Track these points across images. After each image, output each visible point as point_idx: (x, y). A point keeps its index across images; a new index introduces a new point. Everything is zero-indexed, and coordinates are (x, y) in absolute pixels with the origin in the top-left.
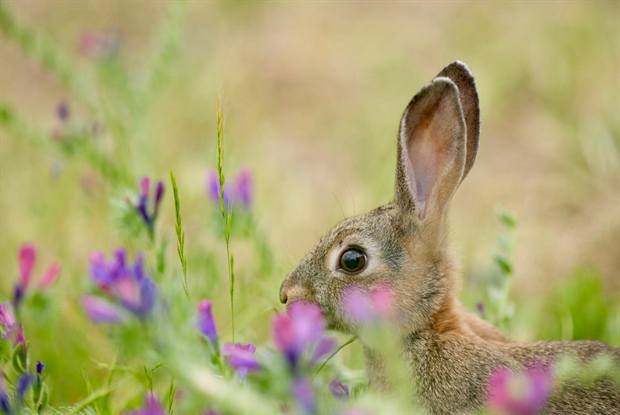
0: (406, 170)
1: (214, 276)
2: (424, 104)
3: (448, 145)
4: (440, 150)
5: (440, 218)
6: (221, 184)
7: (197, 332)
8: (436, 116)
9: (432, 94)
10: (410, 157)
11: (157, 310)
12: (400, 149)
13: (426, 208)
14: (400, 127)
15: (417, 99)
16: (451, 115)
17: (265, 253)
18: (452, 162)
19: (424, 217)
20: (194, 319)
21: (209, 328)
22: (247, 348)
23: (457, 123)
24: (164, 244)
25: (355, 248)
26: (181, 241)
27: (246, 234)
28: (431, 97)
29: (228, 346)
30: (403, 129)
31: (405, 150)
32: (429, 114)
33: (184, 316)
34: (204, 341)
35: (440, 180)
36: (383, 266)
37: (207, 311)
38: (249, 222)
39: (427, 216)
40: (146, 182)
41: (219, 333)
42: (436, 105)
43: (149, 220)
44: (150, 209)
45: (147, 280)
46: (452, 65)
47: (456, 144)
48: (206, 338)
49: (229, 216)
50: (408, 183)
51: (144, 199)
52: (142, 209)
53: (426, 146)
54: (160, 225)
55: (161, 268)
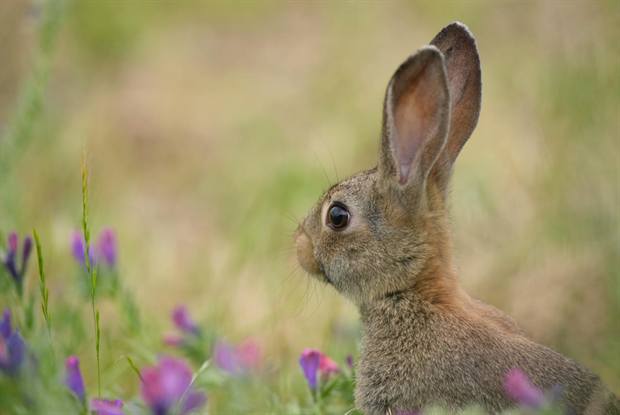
0: (390, 137)
1: (79, 334)
2: (410, 72)
3: (433, 112)
4: (424, 115)
5: (422, 183)
6: (87, 239)
7: (65, 388)
8: (422, 83)
9: (418, 63)
10: (396, 124)
11: (26, 366)
12: (385, 116)
13: (409, 172)
14: (387, 95)
15: (403, 68)
16: (437, 81)
17: (132, 311)
18: (436, 128)
19: (406, 181)
20: (62, 373)
21: (77, 384)
22: (115, 403)
23: (442, 90)
24: (32, 300)
25: (339, 205)
26: (46, 299)
27: (112, 294)
28: (418, 65)
29: (96, 401)
30: (390, 98)
31: (390, 117)
32: (414, 81)
33: (53, 370)
34: (72, 398)
35: (423, 146)
36: (364, 225)
37: (74, 367)
38: (115, 283)
39: (409, 181)
40: (13, 238)
41: (87, 389)
42: (422, 72)
43: (17, 277)
44: (18, 265)
45: (16, 336)
46: (450, 26)
47: (440, 111)
48: (74, 394)
49: (95, 272)
50: (393, 150)
51: (11, 256)
52: (10, 265)
53: (411, 111)
54: (27, 281)
55: (30, 323)
